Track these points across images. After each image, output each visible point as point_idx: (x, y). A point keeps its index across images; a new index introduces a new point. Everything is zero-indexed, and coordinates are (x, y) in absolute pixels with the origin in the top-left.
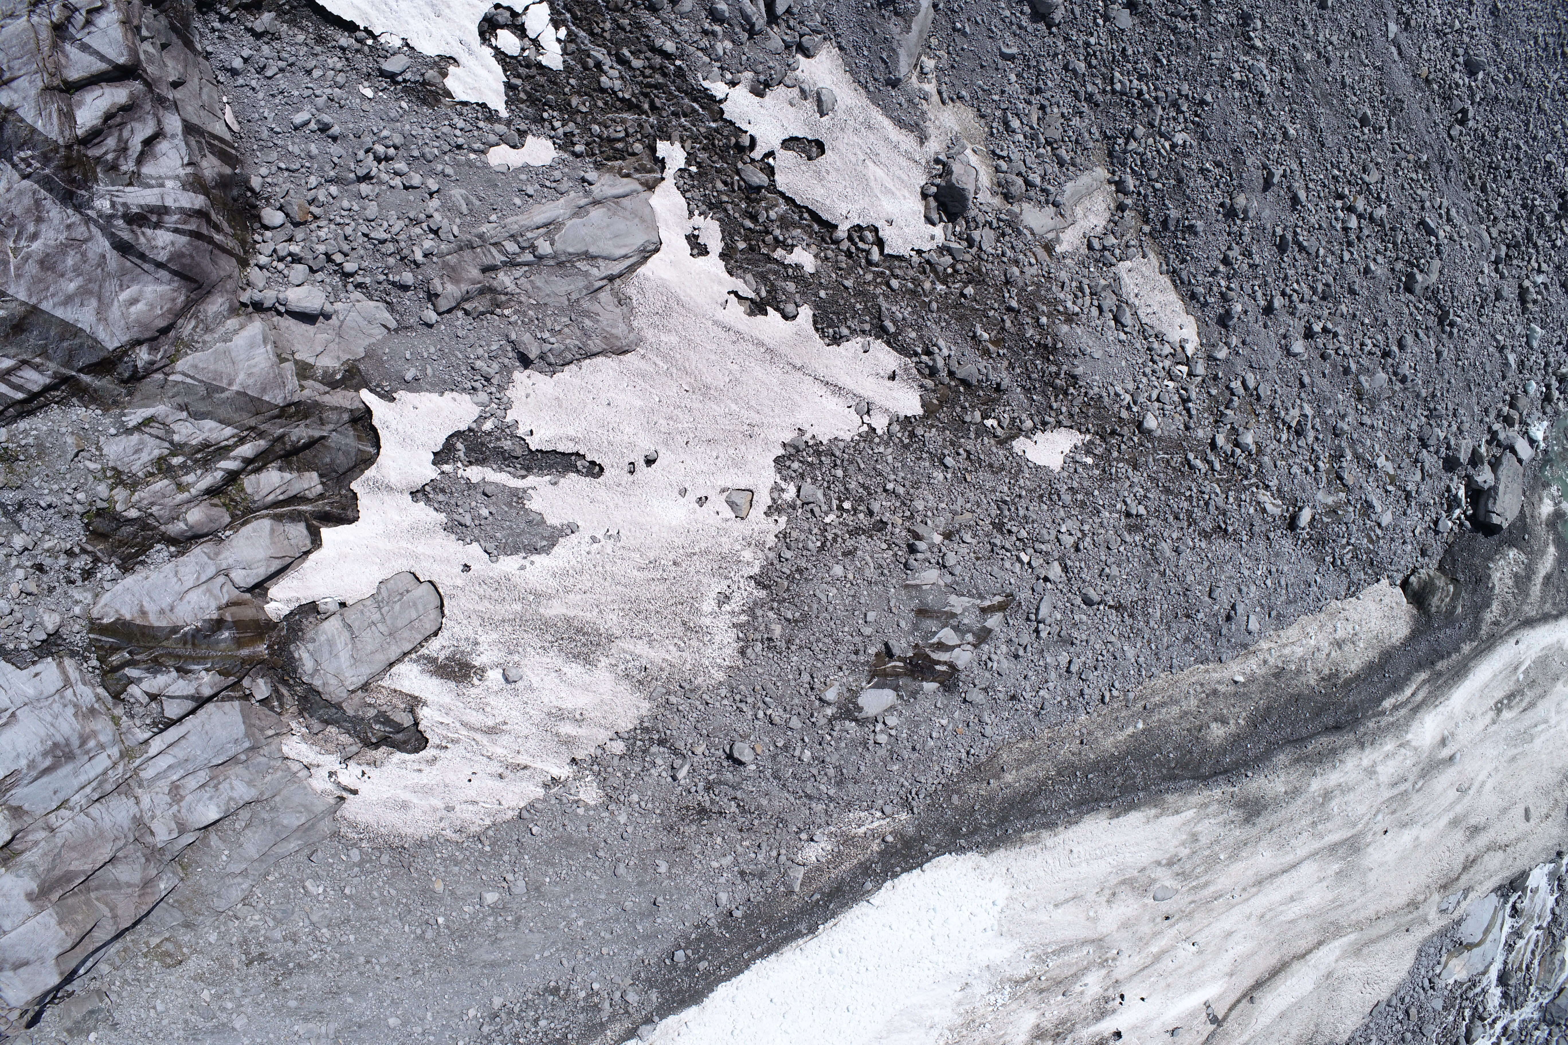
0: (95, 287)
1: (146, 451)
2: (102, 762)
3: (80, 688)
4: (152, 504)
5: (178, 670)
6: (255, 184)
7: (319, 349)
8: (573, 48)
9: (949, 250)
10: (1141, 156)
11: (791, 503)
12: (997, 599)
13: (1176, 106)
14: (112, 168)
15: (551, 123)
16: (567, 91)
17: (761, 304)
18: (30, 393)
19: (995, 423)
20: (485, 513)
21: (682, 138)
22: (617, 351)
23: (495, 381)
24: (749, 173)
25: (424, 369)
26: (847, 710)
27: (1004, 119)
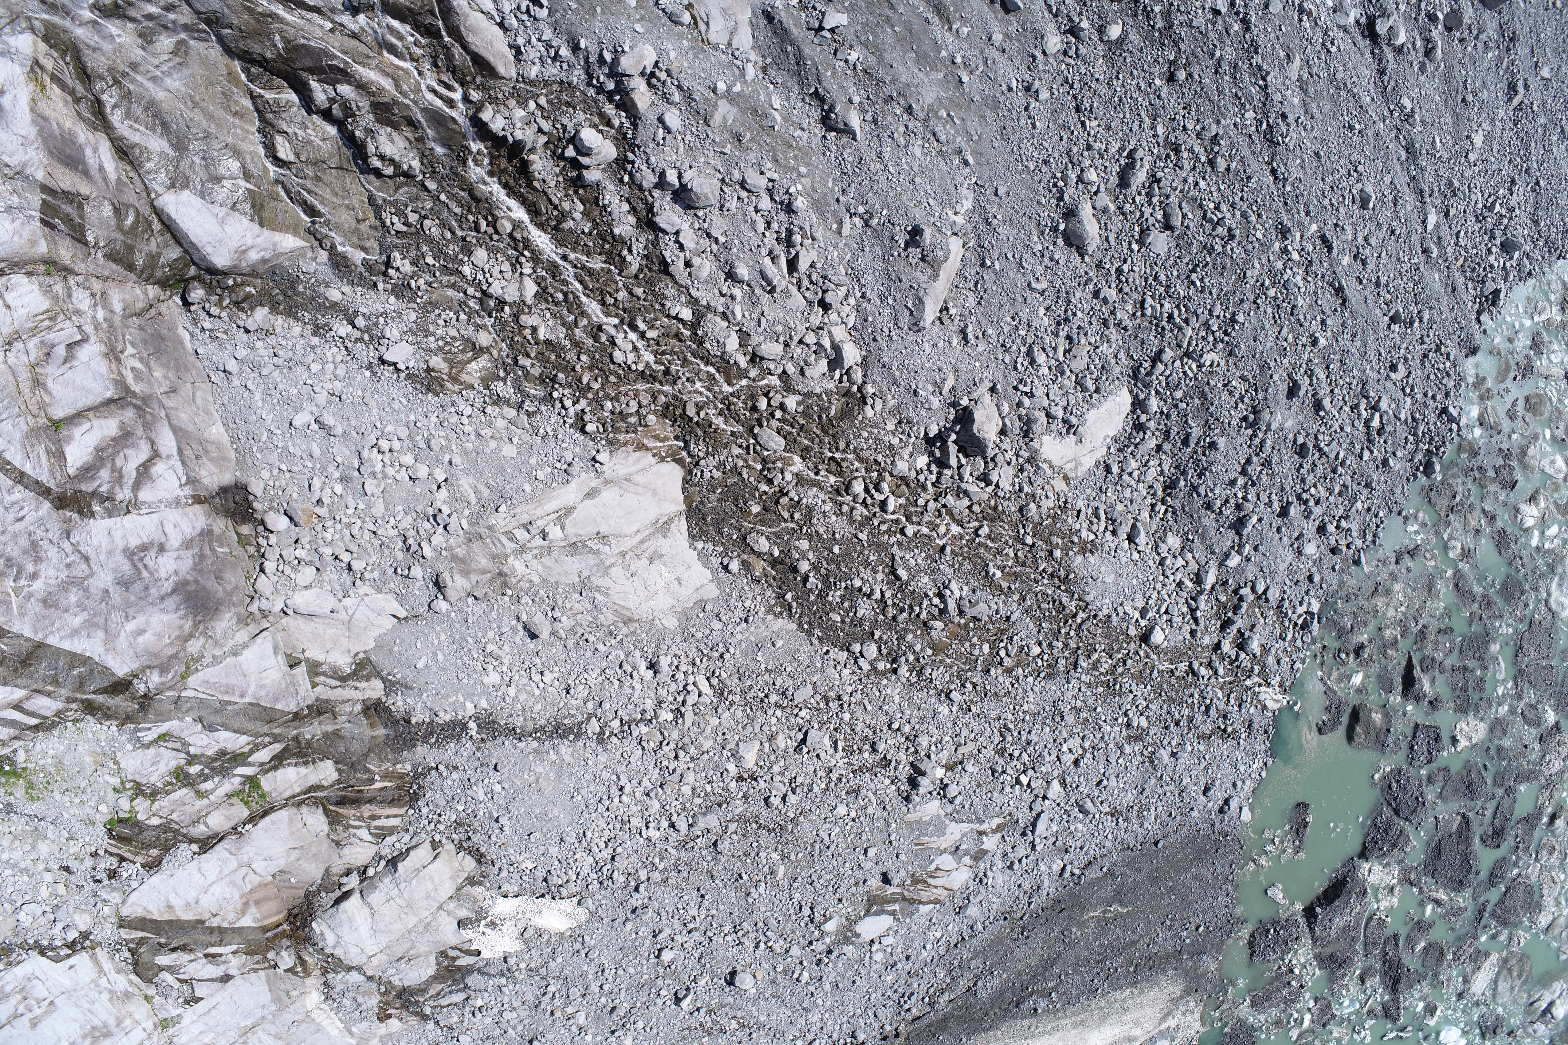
0: (101, 621)
1: (163, 762)
2: (138, 1035)
3: (114, 976)
4: (172, 811)
5: (206, 956)
6: (256, 488)
7: (329, 645)
8: (585, 322)
9: (966, 492)
10: (1167, 378)
11: (798, 749)
12: (996, 822)
13: (1207, 326)
14: (108, 499)
15: (561, 402)
16: (578, 368)
17: (774, 563)
18: (44, 717)
19: (1003, 653)
20: (498, 788)
21: (697, 405)
22: (628, 621)
23: (506, 661)
24: (765, 438)
25: (435, 655)
26: (846, 936)
27: (1029, 353)
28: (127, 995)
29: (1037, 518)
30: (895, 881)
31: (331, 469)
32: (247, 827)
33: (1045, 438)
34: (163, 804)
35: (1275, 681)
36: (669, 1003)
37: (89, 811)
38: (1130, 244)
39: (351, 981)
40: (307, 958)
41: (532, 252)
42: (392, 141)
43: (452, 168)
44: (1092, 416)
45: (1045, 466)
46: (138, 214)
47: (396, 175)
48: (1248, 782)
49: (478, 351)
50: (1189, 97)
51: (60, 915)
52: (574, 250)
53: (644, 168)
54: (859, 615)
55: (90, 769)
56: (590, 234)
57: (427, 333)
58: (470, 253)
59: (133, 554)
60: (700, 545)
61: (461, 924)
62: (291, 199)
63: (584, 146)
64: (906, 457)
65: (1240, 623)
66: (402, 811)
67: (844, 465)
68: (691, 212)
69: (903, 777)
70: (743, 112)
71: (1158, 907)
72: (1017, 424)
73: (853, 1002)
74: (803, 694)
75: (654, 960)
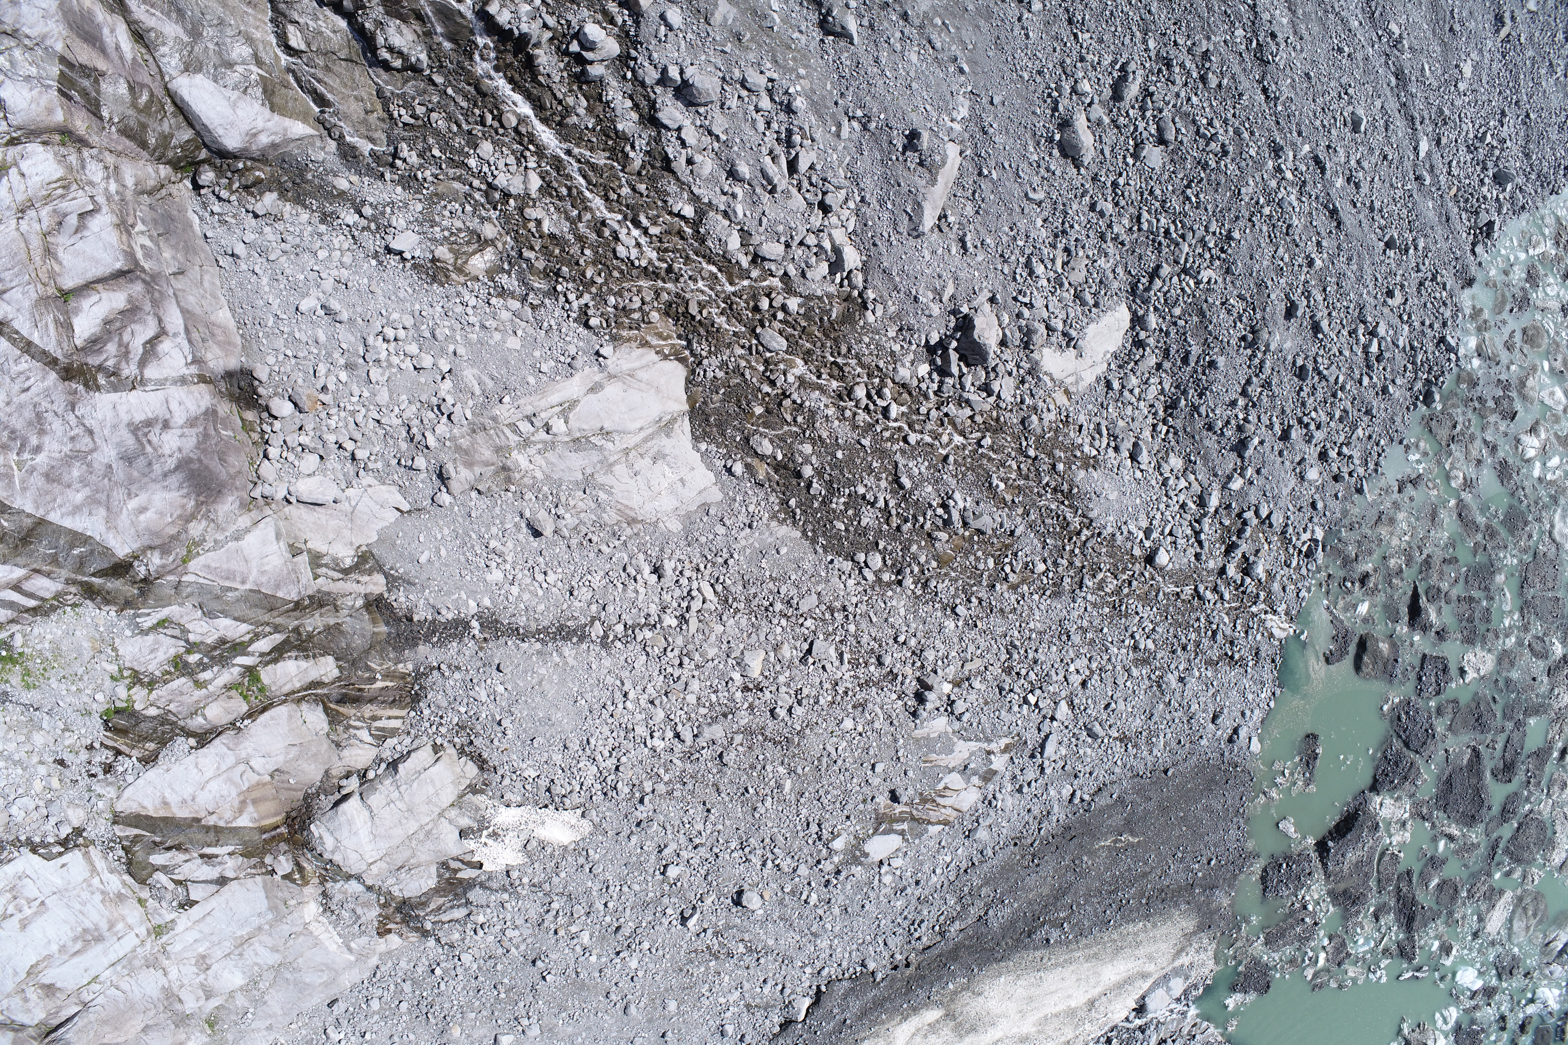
0: (103, 497)
1: (162, 650)
2: (130, 941)
3: (106, 876)
4: (171, 701)
5: (202, 856)
6: (262, 373)
7: (331, 536)
8: (588, 216)
9: (967, 402)
10: (1165, 294)
11: (803, 660)
12: (1004, 742)
13: (1203, 242)
14: (114, 374)
15: (565, 295)
16: (582, 262)
17: (778, 467)
18: (43, 599)
19: (1007, 569)
20: (500, 689)
21: (699, 303)
22: (632, 522)
23: (509, 558)
24: (768, 338)
25: (438, 551)
26: (854, 856)
27: (1028, 264)
28: (120, 897)
29: (1039, 431)
30: (904, 799)
31: (336, 355)
32: (246, 722)
33: (1046, 351)
34: (161, 693)
35: (1282, 608)
36: (674, 923)
37: (86, 699)
38: (1125, 157)
39: (350, 891)
40: (305, 865)
41: (537, 146)
42: (401, 33)
43: (458, 62)
44: (1091, 330)
45: (1046, 378)
46: (152, 95)
47: (404, 69)
48: (1257, 712)
49: (483, 243)
50: (1178, 13)
51: (54, 809)
52: (578, 145)
53: (646, 64)
54: (864, 523)
55: (87, 655)
56: (594, 130)
57: (433, 224)
58: (476, 146)
59: (137, 428)
60: (703, 446)
61: (463, 834)
62: (301, 88)
63: (588, 40)
64: (908, 365)
65: (1244, 547)
66: (403, 713)
67: (846, 369)
68: (693, 109)
69: (910, 692)
70: (743, 12)
71: (1169, 838)
72: (1018, 335)
73: (862, 927)
74: (808, 603)
75: (659, 877)
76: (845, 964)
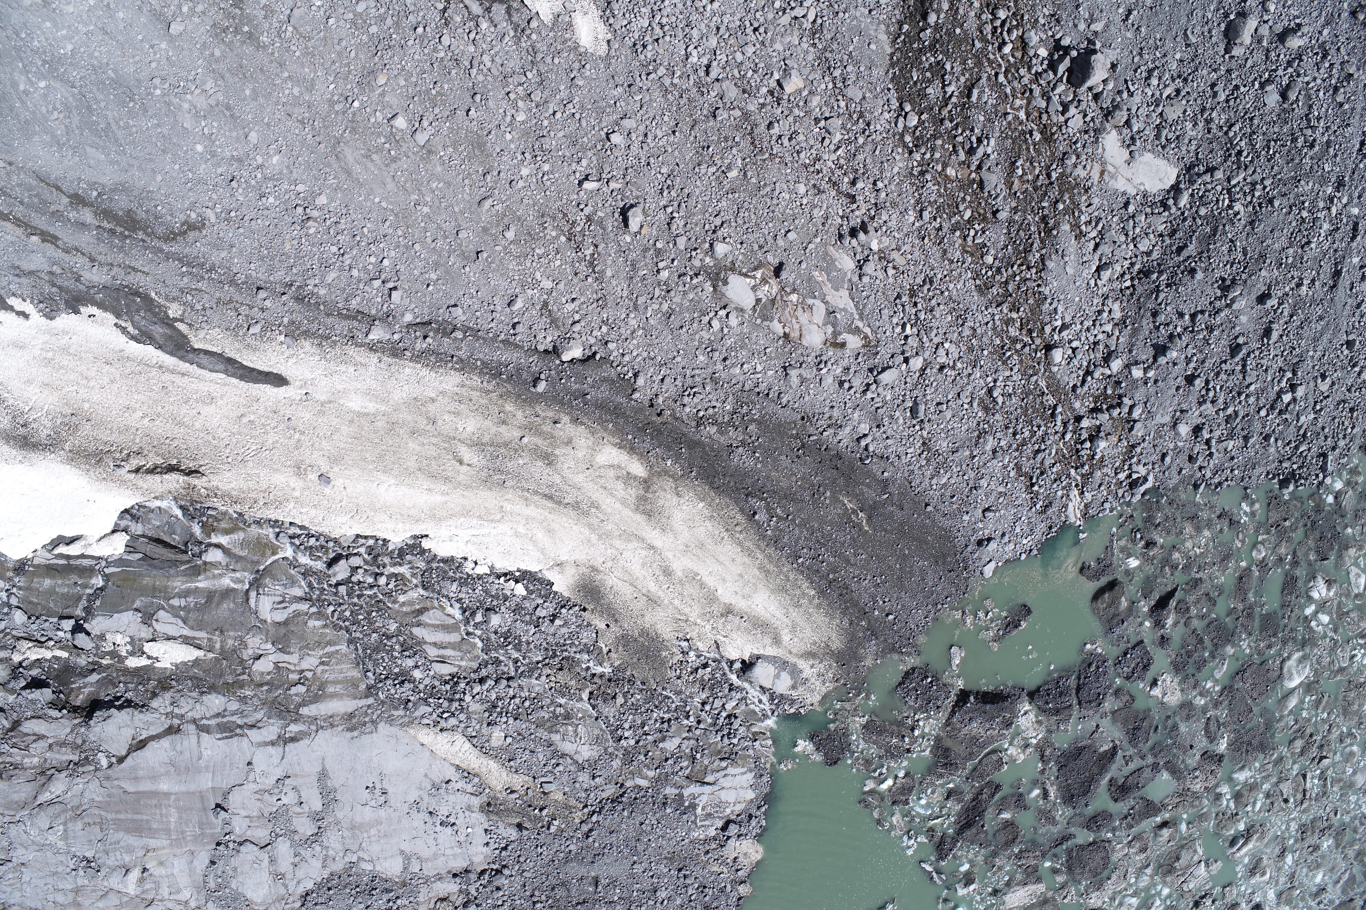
9: (1049, 100)
10: (1206, 191)
11: (818, 119)
12: (868, 330)
13: (1254, 184)
19: (972, 233)
26: (717, 274)
27: (1150, 72)
29: (1068, 171)
33: (1114, 132)
35: (1088, 496)
38: (1255, 79)
44: (1149, 156)
45: (1100, 147)
48: (1011, 546)
54: (930, 90)
64: (1038, 38)
65: (1105, 420)
69: (852, 222)
72: (1109, 101)
74: (854, 93)
75: (603, 134)
76: (627, 358)
